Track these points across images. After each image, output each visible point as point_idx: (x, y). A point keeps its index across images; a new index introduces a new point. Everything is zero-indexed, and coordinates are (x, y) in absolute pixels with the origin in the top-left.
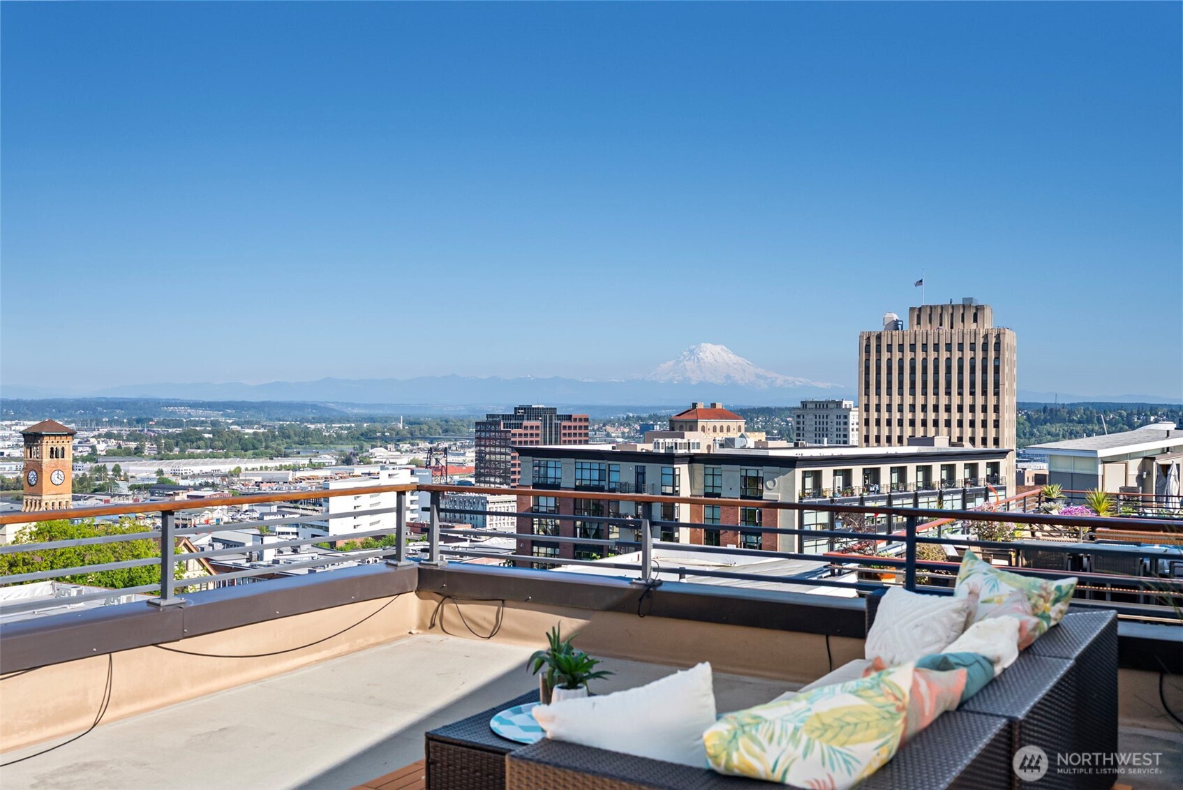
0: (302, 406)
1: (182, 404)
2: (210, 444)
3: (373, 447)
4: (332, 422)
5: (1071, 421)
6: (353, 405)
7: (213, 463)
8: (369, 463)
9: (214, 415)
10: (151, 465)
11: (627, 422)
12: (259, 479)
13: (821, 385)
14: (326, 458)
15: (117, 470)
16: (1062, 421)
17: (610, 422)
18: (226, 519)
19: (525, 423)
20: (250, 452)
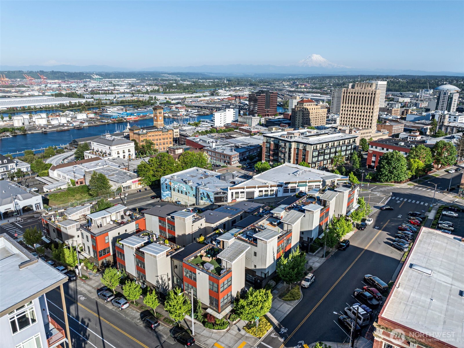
0: (197, 74)
1: (165, 73)
2: (176, 88)
3: (219, 89)
4: (206, 80)
5: (420, 83)
6: (212, 73)
7: (178, 95)
8: (218, 95)
9: (175, 77)
10: (163, 96)
11: (289, 80)
12: (191, 101)
13: (348, 67)
14: (207, 94)
15: (155, 97)
16: (417, 83)
17: (284, 80)
18: (185, 114)
19: (262, 94)
20: (187, 91)
